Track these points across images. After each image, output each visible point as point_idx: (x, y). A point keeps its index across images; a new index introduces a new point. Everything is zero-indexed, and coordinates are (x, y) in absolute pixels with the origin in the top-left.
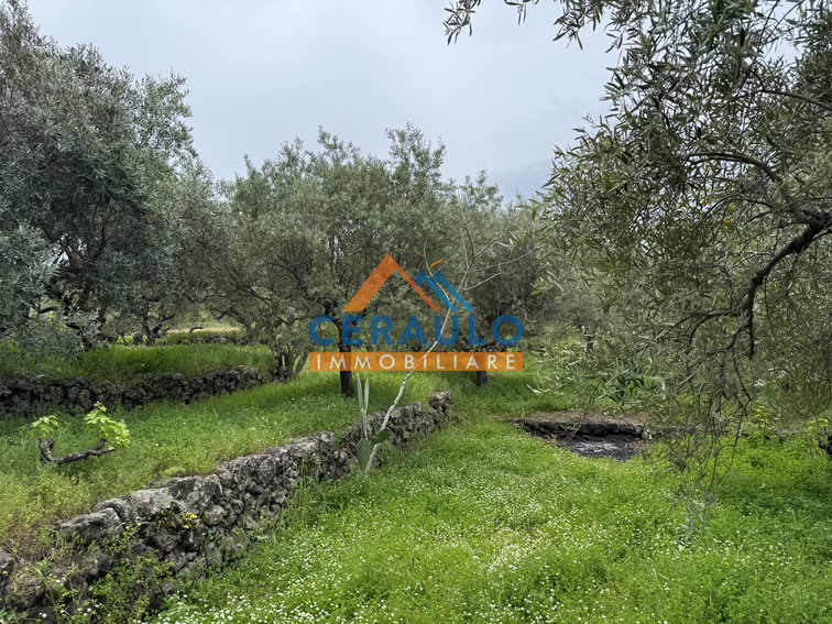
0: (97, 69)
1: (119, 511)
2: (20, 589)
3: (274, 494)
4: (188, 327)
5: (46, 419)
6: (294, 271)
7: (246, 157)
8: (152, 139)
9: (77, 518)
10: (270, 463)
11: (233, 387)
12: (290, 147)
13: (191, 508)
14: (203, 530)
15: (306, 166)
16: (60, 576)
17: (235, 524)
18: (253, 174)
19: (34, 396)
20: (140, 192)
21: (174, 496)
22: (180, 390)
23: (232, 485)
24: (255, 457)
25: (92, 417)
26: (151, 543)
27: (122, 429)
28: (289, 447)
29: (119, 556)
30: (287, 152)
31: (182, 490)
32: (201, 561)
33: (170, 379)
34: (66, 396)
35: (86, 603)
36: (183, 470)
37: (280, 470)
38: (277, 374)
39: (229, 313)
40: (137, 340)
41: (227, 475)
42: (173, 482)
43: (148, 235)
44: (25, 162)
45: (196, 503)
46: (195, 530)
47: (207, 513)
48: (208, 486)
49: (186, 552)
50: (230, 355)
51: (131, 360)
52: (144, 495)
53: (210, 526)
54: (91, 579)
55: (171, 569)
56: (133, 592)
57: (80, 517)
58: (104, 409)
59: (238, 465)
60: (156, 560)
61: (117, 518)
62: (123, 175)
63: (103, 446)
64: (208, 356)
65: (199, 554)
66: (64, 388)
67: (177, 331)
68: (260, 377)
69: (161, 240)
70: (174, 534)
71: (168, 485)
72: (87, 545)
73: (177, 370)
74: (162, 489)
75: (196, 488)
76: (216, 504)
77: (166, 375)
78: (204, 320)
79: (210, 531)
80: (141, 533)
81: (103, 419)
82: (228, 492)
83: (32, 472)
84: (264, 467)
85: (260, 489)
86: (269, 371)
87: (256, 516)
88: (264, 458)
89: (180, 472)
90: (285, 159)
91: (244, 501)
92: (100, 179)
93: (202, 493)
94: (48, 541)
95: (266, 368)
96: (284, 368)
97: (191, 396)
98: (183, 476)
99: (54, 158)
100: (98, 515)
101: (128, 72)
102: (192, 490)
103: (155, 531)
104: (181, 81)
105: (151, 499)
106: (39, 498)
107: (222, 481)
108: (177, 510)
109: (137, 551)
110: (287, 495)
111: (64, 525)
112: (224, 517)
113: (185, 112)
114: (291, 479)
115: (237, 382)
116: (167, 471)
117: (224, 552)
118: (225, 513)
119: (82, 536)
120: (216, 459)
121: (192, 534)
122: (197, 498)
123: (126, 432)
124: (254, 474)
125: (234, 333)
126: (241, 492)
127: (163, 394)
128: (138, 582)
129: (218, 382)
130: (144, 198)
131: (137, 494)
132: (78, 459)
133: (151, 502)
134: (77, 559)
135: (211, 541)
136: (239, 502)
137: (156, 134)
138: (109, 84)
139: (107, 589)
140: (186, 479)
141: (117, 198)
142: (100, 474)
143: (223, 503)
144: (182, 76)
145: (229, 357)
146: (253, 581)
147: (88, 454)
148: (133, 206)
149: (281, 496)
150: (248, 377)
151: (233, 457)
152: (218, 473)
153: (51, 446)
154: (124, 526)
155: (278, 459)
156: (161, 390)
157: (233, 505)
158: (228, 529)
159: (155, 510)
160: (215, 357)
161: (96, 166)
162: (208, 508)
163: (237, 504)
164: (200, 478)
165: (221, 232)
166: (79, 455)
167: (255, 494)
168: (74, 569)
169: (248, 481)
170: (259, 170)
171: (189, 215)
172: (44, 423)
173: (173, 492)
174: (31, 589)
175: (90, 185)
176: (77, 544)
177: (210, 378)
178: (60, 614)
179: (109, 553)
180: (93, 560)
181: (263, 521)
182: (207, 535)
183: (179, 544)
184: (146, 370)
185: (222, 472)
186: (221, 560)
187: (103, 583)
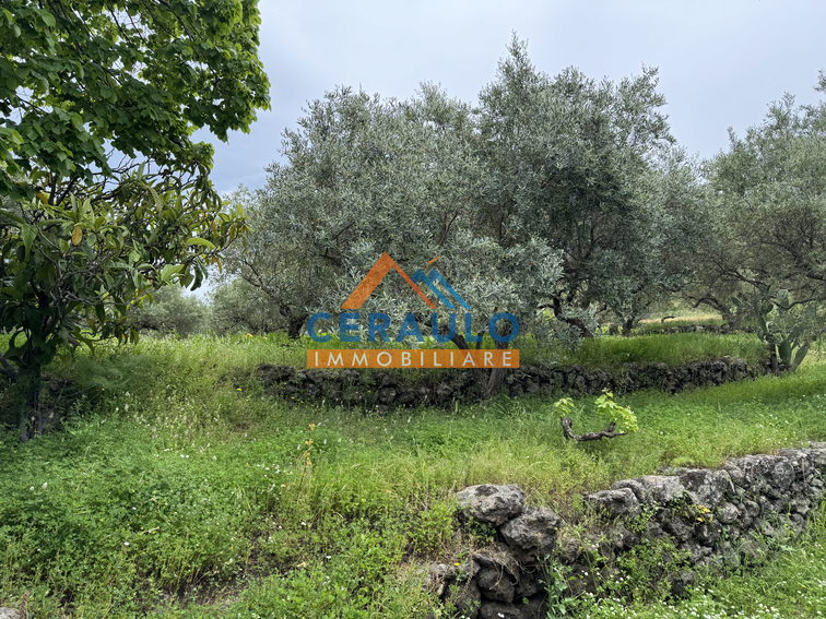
0: (581, 86)
1: (637, 493)
2: (565, 545)
3: (794, 502)
4: (659, 316)
5: (565, 401)
6: (791, 247)
7: (730, 130)
8: (630, 138)
9: (601, 492)
10: (787, 466)
11: (720, 379)
12: (778, 106)
13: (703, 500)
14: (718, 527)
15: (801, 123)
16: (593, 541)
17: (751, 526)
18: (738, 146)
19: (543, 381)
20: (625, 190)
21: (685, 486)
22: (665, 380)
23: (745, 484)
24: (768, 457)
25: (601, 402)
26: (667, 528)
27: (629, 416)
28: (808, 451)
29: (639, 534)
30: (776, 112)
31: (694, 481)
32: (717, 558)
33: (655, 369)
34: (565, 381)
35: (617, 572)
36: (692, 461)
37: (799, 477)
38: (770, 366)
39: (705, 301)
40: (613, 331)
41: (738, 473)
42: (683, 472)
43: (634, 230)
44: (532, 184)
45: (708, 497)
46: (709, 525)
47: (720, 509)
48: (720, 482)
49: (702, 545)
50: (713, 345)
51: (617, 350)
52: (657, 481)
53: (724, 524)
54: (617, 551)
55: (688, 559)
56: (657, 573)
57: (604, 492)
58: (611, 395)
59: (749, 464)
60: (673, 547)
61: (635, 498)
62: (609, 178)
63: (613, 429)
64: (691, 346)
65: (714, 550)
66: (564, 374)
67: (649, 321)
68: (749, 369)
69: (646, 233)
70: (688, 524)
71: (677, 474)
72: (612, 518)
73: (661, 359)
74: (673, 478)
75: (706, 482)
76: (728, 501)
77: (651, 364)
78: (675, 309)
79: (724, 529)
80: (657, 517)
81: (612, 404)
82: (741, 491)
83: (559, 445)
84: (779, 469)
85: (776, 493)
86: (760, 362)
87: (775, 524)
88: (779, 460)
89: (689, 463)
90: (774, 121)
91: (759, 503)
92: (591, 186)
93: (714, 488)
94: (581, 509)
95: (756, 359)
96: (779, 359)
97: (677, 386)
98: (691, 467)
99: (553, 176)
100: (619, 493)
101: (608, 80)
102: (703, 484)
103: (670, 518)
104: (653, 73)
105: (664, 485)
106: (568, 469)
107: (732, 477)
108: (689, 501)
109: (655, 534)
110: (810, 506)
111: (590, 496)
112: (739, 517)
113: (659, 101)
114: (814, 489)
115: (724, 373)
116: (675, 460)
117: (743, 554)
118: (740, 513)
119: (608, 510)
120: (724, 455)
121: (705, 527)
122: (708, 492)
123: (634, 418)
124: (768, 475)
125: (711, 321)
126: (755, 493)
127: (649, 383)
128: (659, 564)
129: (703, 373)
130: (629, 195)
131: (650, 479)
132: (594, 439)
133: (664, 489)
134: (606, 531)
135: (727, 540)
136: (755, 504)
137: (632, 131)
138: (592, 97)
139: (632, 563)
140: (695, 470)
141: (605, 200)
142: (614, 454)
143: (735, 501)
144: (654, 67)
145: (713, 347)
146: (781, 595)
147: (602, 435)
148: (619, 205)
149: (803, 506)
150: (735, 368)
151: (740, 455)
152: (728, 469)
153: (571, 425)
154: (642, 508)
155: (796, 463)
156: (647, 379)
157: (747, 506)
158: (744, 530)
159: (668, 497)
160: (698, 347)
161: (587, 175)
162: (721, 504)
163: (752, 506)
164: (709, 472)
165: (706, 216)
166: (595, 435)
167: (772, 499)
168: (603, 538)
169: (762, 482)
170: (744, 141)
171: (671, 204)
172: (564, 404)
173: (684, 481)
174: (572, 547)
175: (582, 193)
176: (603, 516)
177: (694, 368)
178: (596, 576)
179: (631, 530)
180: (619, 533)
181: (785, 529)
182: (722, 533)
183: (694, 536)
184: (631, 360)
185: (731, 469)
186: (739, 562)
187: (628, 557)
